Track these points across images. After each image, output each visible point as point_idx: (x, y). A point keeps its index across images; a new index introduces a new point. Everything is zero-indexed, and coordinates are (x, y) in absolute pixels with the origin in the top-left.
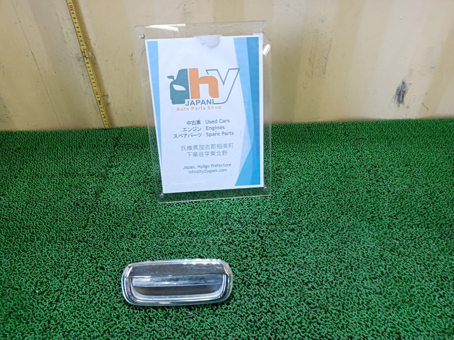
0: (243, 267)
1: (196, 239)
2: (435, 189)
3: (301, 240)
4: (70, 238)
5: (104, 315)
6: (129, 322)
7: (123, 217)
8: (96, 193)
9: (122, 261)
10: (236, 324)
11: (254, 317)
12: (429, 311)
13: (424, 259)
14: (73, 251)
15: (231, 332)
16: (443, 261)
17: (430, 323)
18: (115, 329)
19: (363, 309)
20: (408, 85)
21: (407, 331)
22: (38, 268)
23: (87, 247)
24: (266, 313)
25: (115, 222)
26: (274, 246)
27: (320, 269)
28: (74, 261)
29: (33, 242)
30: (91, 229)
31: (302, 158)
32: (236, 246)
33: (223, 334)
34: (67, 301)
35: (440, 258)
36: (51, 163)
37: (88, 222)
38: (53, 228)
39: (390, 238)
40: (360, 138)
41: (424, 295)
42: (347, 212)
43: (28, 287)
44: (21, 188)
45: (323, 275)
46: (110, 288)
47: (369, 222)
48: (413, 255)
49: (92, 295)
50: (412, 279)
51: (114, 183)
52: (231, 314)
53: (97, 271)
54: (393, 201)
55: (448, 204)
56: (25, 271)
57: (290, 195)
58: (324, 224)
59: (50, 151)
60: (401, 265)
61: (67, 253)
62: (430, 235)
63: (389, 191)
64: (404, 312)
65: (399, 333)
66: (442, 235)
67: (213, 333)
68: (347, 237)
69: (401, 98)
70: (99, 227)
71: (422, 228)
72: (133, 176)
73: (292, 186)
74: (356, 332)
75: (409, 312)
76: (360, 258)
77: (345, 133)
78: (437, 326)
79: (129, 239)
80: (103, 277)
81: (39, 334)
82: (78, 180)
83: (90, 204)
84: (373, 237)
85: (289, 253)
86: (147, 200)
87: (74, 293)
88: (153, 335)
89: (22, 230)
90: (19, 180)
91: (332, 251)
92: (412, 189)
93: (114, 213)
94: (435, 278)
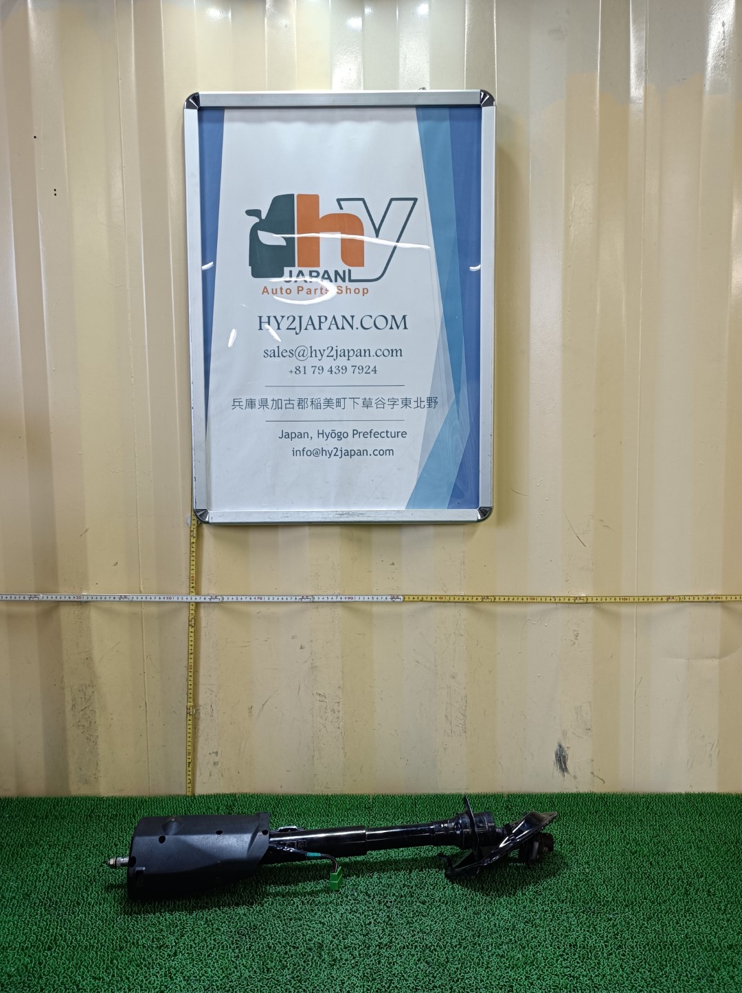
12: (547, 970)
13: (558, 930)
20: (566, 749)
26: (401, 915)
41: (547, 958)
50: (539, 946)
55: (604, 882)
65: (512, 987)
71: (566, 903)
84: (510, 911)
91: (463, 920)
94: (564, 946)
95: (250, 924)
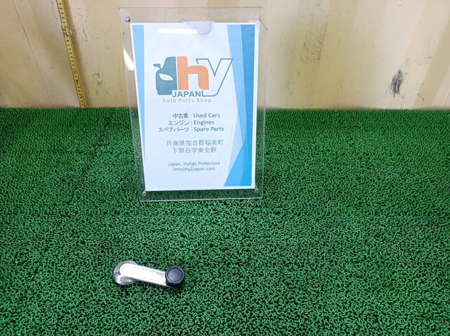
0: (224, 247)
1: (180, 218)
2: (426, 178)
3: (286, 223)
4: (53, 212)
5: (81, 287)
6: (105, 295)
7: (108, 194)
8: (83, 170)
9: (104, 237)
10: (213, 301)
11: (231, 295)
12: (409, 296)
13: (409, 245)
14: (55, 225)
15: (207, 309)
16: (428, 248)
17: (408, 307)
18: (91, 301)
19: (343, 292)
20: (404, 74)
21: (385, 314)
22: (19, 239)
23: (69, 222)
24: (243, 292)
25: (100, 198)
26: (258, 227)
27: (302, 251)
28: (55, 235)
29: (17, 214)
30: (75, 204)
31: (293, 143)
32: (220, 226)
33: (199, 309)
34: (45, 272)
35: (425, 246)
36: (41, 140)
37: (72, 198)
38: (37, 202)
39: (376, 224)
40: (355, 127)
41: (405, 281)
42: (335, 197)
43: (7, 258)
44: (8, 162)
45: (304, 257)
46: (89, 262)
47: (356, 208)
48: (398, 242)
49: (71, 267)
50: (394, 264)
51: (102, 161)
52: (209, 291)
53: (78, 245)
54: (382, 188)
55: (438, 193)
56: (6, 242)
57: (278, 179)
58: (310, 209)
59: (40, 128)
60: (384, 250)
61: (50, 227)
62: (417, 222)
63: (380, 179)
64: (384, 295)
66: (429, 223)
67: (189, 308)
68: (332, 221)
69: (397, 88)
70: (83, 203)
71: (409, 215)
72: (121, 155)
73: (281, 170)
74: (333, 313)
75: (388, 296)
76: (344, 242)
77: (340, 121)
78: (416, 310)
79: (113, 215)
80: (83, 251)
81: (15, 303)
82: (66, 157)
83: (76, 181)
84: (359, 223)
85: (272, 234)
86: (134, 179)
87: (53, 265)
88: (128, 308)
89: (6, 202)
90: (7, 155)
91: (316, 235)
92: (403, 177)
93: (99, 190)
94: (418, 264)
95: (115, 236)
